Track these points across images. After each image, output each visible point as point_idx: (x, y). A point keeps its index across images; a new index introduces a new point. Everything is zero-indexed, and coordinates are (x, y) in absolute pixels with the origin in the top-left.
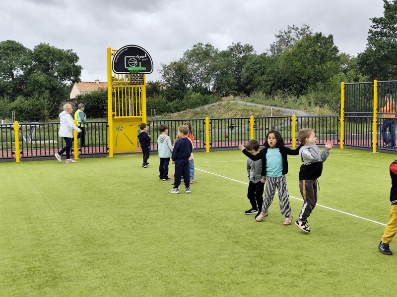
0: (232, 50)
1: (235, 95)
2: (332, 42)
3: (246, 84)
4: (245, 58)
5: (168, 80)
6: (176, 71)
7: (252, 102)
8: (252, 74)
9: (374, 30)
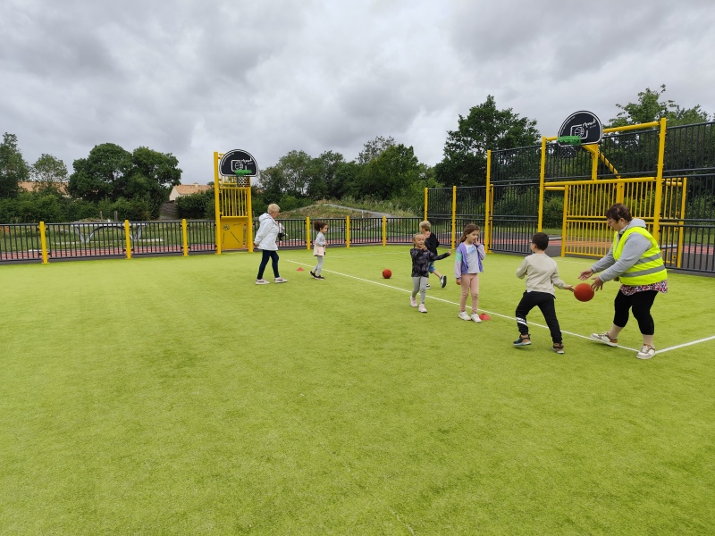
0: (324, 157)
1: (328, 199)
2: (412, 153)
3: (337, 189)
4: (335, 165)
5: (265, 184)
6: (272, 176)
7: (343, 205)
8: (342, 181)
9: (450, 142)
